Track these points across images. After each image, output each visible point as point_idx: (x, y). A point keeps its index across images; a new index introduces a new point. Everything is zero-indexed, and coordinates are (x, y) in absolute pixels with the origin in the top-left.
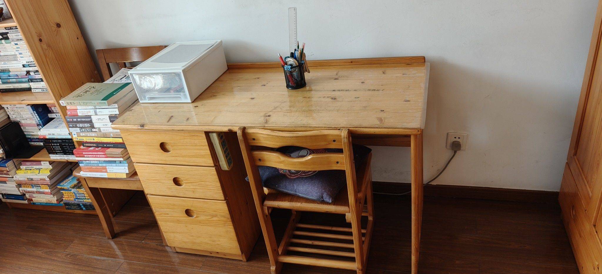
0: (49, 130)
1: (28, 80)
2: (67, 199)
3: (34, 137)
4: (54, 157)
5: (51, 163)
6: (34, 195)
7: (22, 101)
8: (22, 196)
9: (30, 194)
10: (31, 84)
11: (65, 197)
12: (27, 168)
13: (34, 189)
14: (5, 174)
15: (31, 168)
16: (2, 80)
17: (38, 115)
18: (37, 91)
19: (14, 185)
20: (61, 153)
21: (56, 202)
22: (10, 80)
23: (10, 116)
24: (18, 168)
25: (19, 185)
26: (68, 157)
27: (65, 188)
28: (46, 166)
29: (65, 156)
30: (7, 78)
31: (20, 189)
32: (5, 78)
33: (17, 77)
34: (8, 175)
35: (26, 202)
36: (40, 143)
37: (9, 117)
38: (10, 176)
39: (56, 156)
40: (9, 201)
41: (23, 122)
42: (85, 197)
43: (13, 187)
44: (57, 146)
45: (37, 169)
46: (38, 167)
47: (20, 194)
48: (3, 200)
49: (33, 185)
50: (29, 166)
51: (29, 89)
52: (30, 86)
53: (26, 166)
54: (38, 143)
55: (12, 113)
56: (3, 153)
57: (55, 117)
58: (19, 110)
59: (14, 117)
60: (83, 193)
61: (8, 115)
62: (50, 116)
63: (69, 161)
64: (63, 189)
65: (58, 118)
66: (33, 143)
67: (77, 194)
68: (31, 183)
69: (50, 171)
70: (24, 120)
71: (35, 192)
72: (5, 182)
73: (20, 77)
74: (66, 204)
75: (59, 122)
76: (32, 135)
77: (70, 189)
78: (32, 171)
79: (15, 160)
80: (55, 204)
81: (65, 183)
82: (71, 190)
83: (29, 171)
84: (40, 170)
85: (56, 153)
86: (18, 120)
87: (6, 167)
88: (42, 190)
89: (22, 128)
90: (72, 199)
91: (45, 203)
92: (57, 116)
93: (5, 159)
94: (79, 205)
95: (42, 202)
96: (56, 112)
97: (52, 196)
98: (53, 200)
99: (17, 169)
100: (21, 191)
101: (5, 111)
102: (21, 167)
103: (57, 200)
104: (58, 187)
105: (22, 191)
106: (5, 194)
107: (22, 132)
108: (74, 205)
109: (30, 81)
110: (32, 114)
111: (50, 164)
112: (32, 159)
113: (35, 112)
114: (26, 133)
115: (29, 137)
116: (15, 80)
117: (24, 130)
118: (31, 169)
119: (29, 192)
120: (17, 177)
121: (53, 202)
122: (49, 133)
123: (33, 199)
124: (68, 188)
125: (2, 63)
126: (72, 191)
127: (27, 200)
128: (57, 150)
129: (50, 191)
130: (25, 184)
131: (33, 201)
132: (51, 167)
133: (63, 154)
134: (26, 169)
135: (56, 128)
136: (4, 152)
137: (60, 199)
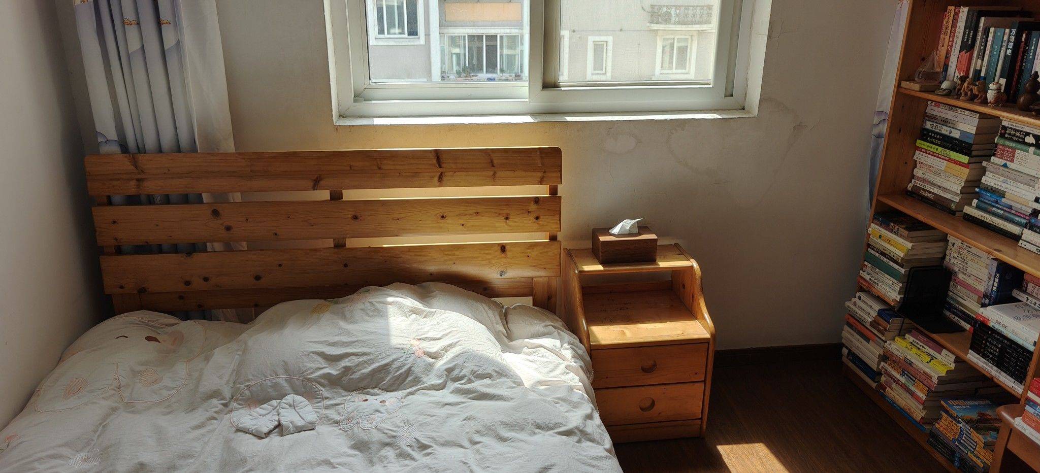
0: (1002, 315)
1: (1027, 224)
2: (941, 429)
4: (973, 358)
5: (958, 360)
6: (894, 386)
7: (995, 250)
8: (875, 375)
9: (890, 379)
10: (1026, 231)
11: (941, 423)
12: (914, 343)
13: (903, 380)
14: (879, 331)
15: (921, 347)
16: (980, 203)
17: (999, 283)
18: (1029, 246)
19: (878, 351)
20: (992, 359)
21: (918, 419)
22: (994, 209)
23: (947, 258)
24: (901, 334)
25: (886, 357)
26: (1000, 373)
27: (953, 412)
28: (947, 361)
29: (995, 368)
30: (989, 202)
31: (882, 364)
32: (987, 201)
33: (1009, 210)
34: (883, 335)
35: (874, 385)
37: (944, 258)
38: (884, 338)
39: (979, 359)
40: (851, 364)
41: (961, 276)
42: (975, 449)
43: (873, 353)
44: (997, 347)
45: (929, 354)
46: (932, 352)
47: (875, 369)
48: (845, 359)
49: (906, 372)
50: (919, 343)
51: (1017, 238)
52: (1022, 234)
53: (915, 340)
55: (954, 255)
56: (899, 302)
57: (1024, 300)
58: (969, 258)
59: (953, 260)
60: (976, 442)
61: (945, 255)
62: (1016, 293)
63: (995, 379)
64: (947, 412)
65: (1027, 305)
67: (964, 435)
68: (906, 367)
69: (948, 372)
70: (965, 274)
71: (901, 384)
72: (868, 340)
73: (1013, 212)
74: (935, 437)
75: (1026, 313)
76: (959, 303)
77: (960, 419)
78: (919, 352)
79: (907, 321)
80: (915, 421)
81: (957, 405)
82: (959, 422)
83: (914, 350)
84: (933, 359)
85: (984, 356)
86: (956, 269)
87: (888, 323)
88: (912, 388)
89: (952, 283)
90: (950, 436)
91: (900, 408)
92: (1029, 301)
93: (894, 312)
94: (953, 453)
95: (898, 403)
96: (1031, 293)
97: (921, 407)
98: (918, 413)
99: (899, 335)
100: (880, 367)
101: (946, 248)
102: (907, 336)
103: (922, 418)
104: (942, 402)
105: (882, 367)
106: (854, 353)
107: (947, 288)
108: (945, 445)
109: (1028, 226)
110: (990, 274)
111: (955, 362)
112: (935, 336)
113: (998, 275)
114: (950, 294)
115: (952, 302)
116: (1002, 212)
117: (951, 288)
118: (919, 349)
119: (891, 376)
120: (892, 345)
121: (914, 416)
122: (999, 321)
123: (888, 389)
124: (957, 416)
125: (1002, 179)
126: (960, 425)
127: (877, 383)
128: (990, 352)
129: (924, 399)
130: (895, 363)
131: (885, 391)
132: (953, 366)
133: (993, 364)
134: (911, 343)
135: (1016, 318)
136: (902, 301)
137: (931, 420)
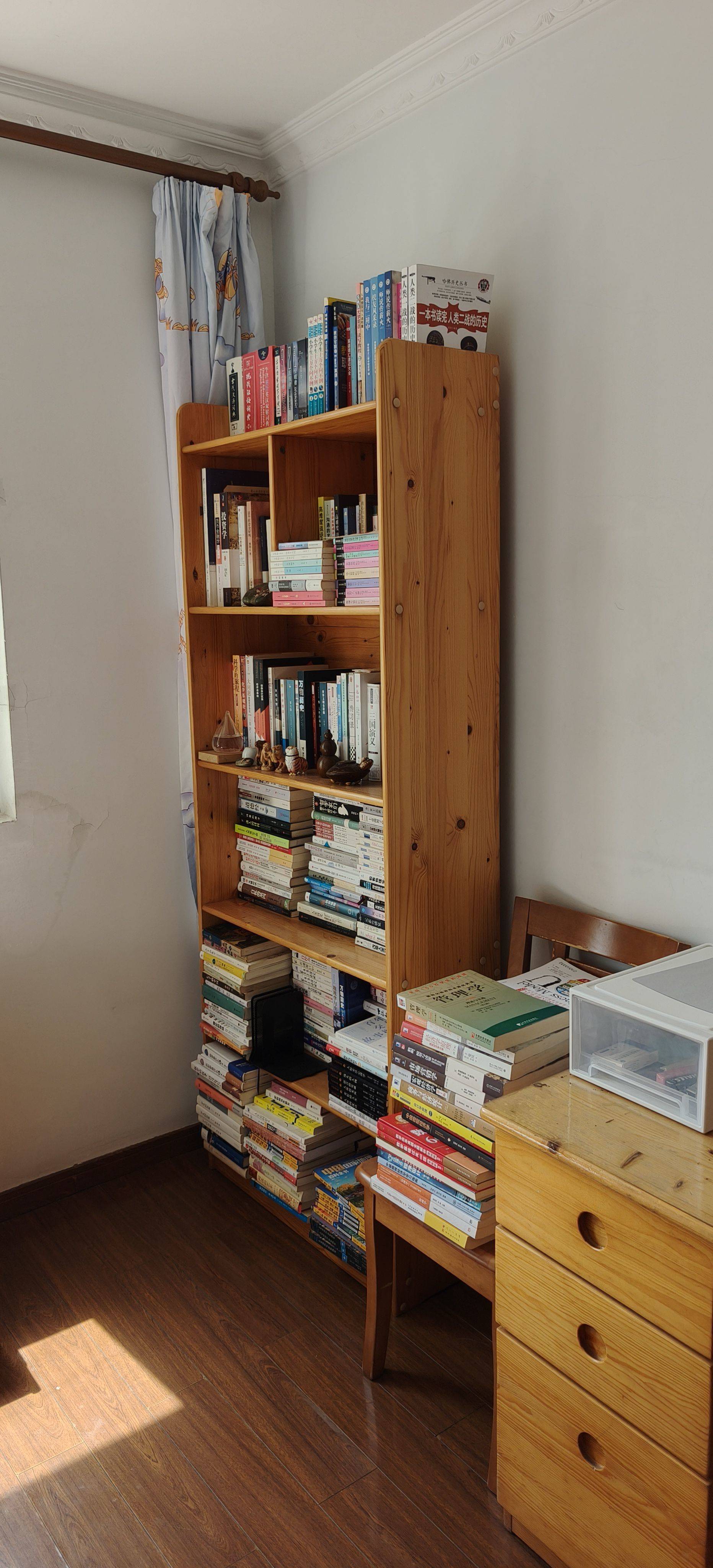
0: (352, 1040)
1: (358, 915)
2: (320, 1213)
3: (319, 1037)
4: (336, 1104)
5: (325, 1112)
6: (265, 1167)
7: (328, 956)
8: (241, 1157)
9: (258, 1160)
10: (360, 925)
11: (319, 1205)
12: (276, 1101)
13: (269, 1155)
14: (234, 1094)
15: (284, 1104)
16: (313, 896)
17: (345, 997)
18: (366, 944)
19: (238, 1124)
20: (353, 1101)
21: (296, 1207)
22: (327, 901)
23: (295, 974)
24: (261, 1093)
25: (248, 1130)
26: (363, 1118)
27: (329, 1185)
28: (313, 1115)
29: (358, 1112)
30: (322, 894)
31: (246, 1139)
32: (319, 893)
33: (341, 900)
34: (238, 1098)
35: (243, 1173)
36: (323, 1054)
37: (291, 975)
38: (240, 1103)
39: (340, 1104)
40: (215, 1151)
41: (312, 995)
42: (358, 1230)
43: (234, 1128)
44: (352, 1083)
45: (294, 1112)
46: (297, 1107)
47: (240, 1149)
48: (206, 1145)
49: (272, 1145)
50: (282, 1098)
51: (352, 934)
52: (357, 928)
53: (277, 1096)
54: (319, 1053)
55: (301, 968)
56: (249, 1048)
57: (375, 1012)
58: (316, 969)
59: (301, 977)
60: (357, 1220)
61: (292, 970)
62: (368, 1006)
63: (360, 1127)
64: (323, 1187)
65: (379, 1018)
66: (310, 1048)
67: (345, 1214)
68: (269, 1136)
69: (316, 1130)
70: (315, 991)
71: (269, 1163)
72: (225, 1109)
73: (346, 902)
74: (315, 1225)
75: (377, 1031)
76: (316, 1031)
77: (337, 1193)
78: (282, 1111)
79: (262, 1072)
80: (293, 1210)
81: (333, 1173)
82: (336, 1197)
83: (277, 1110)
84: (298, 1117)
85: (344, 1098)
86: (306, 987)
87: (241, 1079)
88: (282, 1165)
89: (305, 1007)
90: (331, 1219)
91: (277, 1197)
92: (380, 1013)
93: (246, 1061)
94: (337, 1241)
95: (272, 1190)
96: (381, 1002)
97: (295, 1189)
98: (295, 1198)
99: (258, 1094)
100: (245, 1146)
101: (290, 959)
102: (268, 1092)
103: (300, 1204)
104: (316, 1175)
105: (247, 1145)
106: (214, 1134)
107: (302, 1016)
108: (328, 1235)
109: (360, 918)
110: (335, 988)
111: (322, 1114)
112: (293, 1085)
113: (342, 987)
114: (307, 1021)
115: (310, 1032)
116: (335, 904)
117: (306, 1014)
118: (282, 1107)
119: (257, 1155)
120: (251, 1110)
121: (292, 1203)
122: (350, 1048)
123: (259, 1174)
124: (333, 1189)
125: (328, 862)
126: (338, 1201)
127: (246, 1170)
128: (348, 1092)
129: (296, 1177)
130: (259, 1134)
131: (256, 1179)
132: (320, 1121)
133: (354, 1107)
134: (273, 1101)
135: (367, 1040)
136: (251, 1046)
137: (308, 1205)
